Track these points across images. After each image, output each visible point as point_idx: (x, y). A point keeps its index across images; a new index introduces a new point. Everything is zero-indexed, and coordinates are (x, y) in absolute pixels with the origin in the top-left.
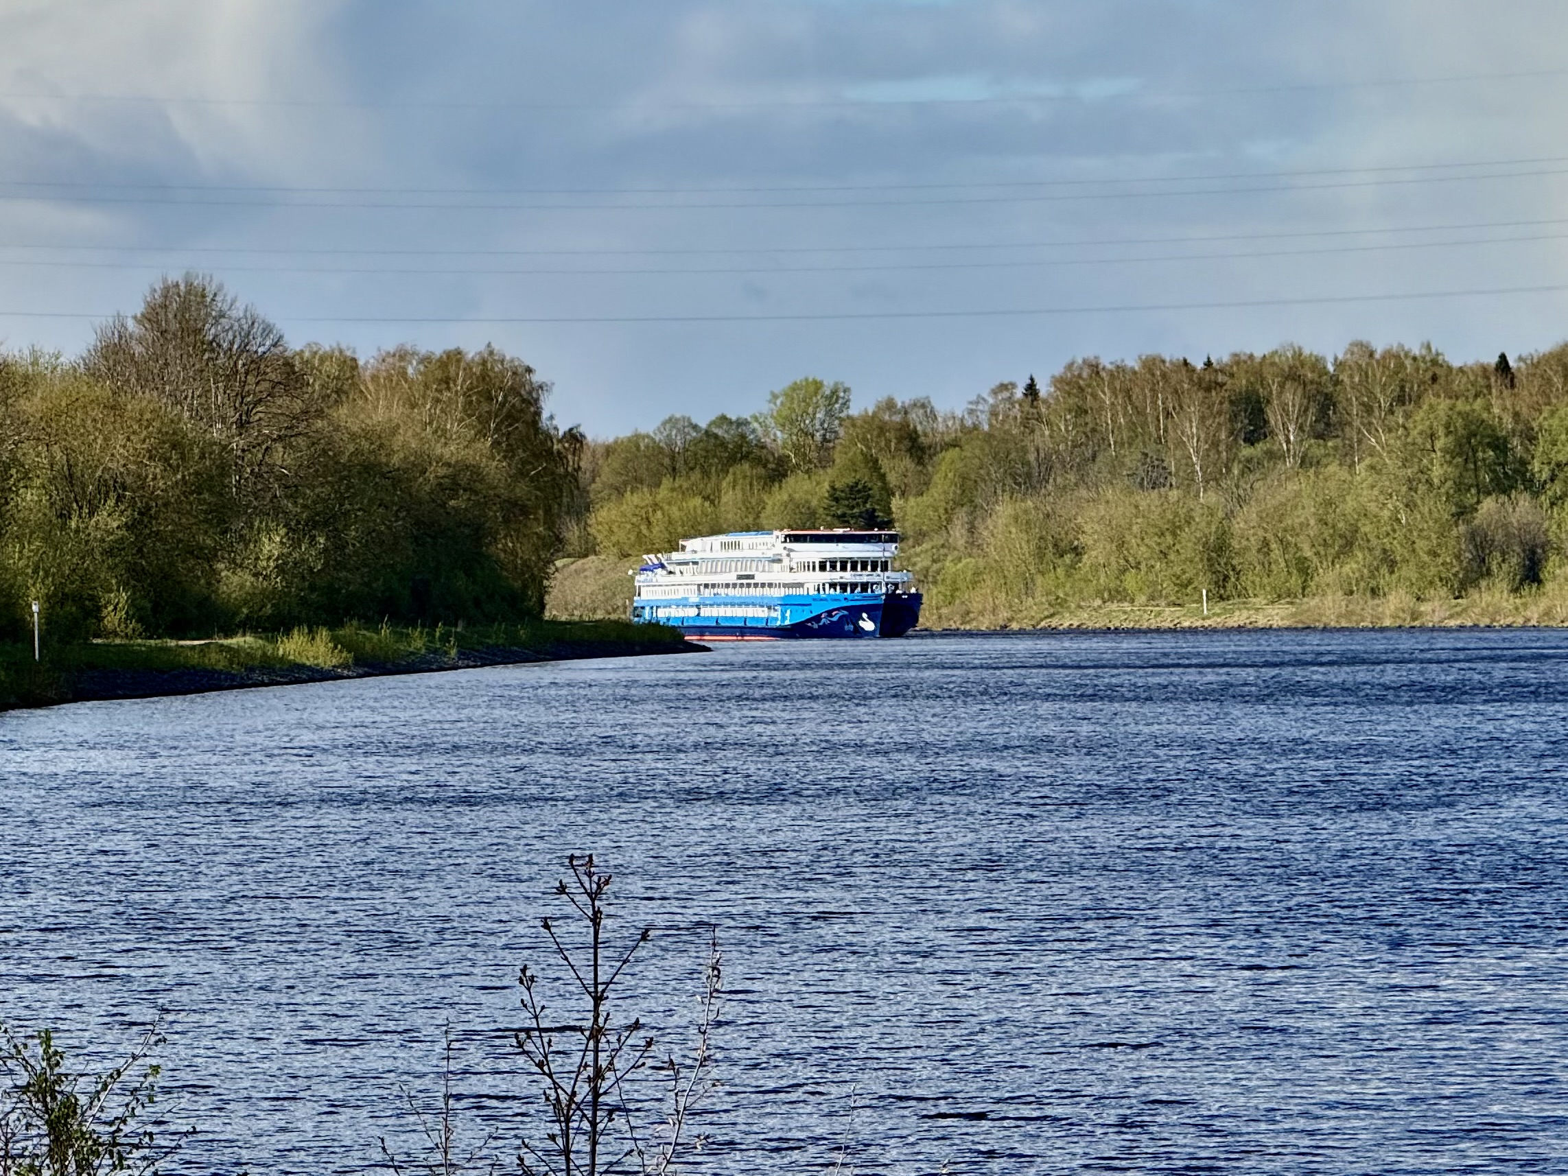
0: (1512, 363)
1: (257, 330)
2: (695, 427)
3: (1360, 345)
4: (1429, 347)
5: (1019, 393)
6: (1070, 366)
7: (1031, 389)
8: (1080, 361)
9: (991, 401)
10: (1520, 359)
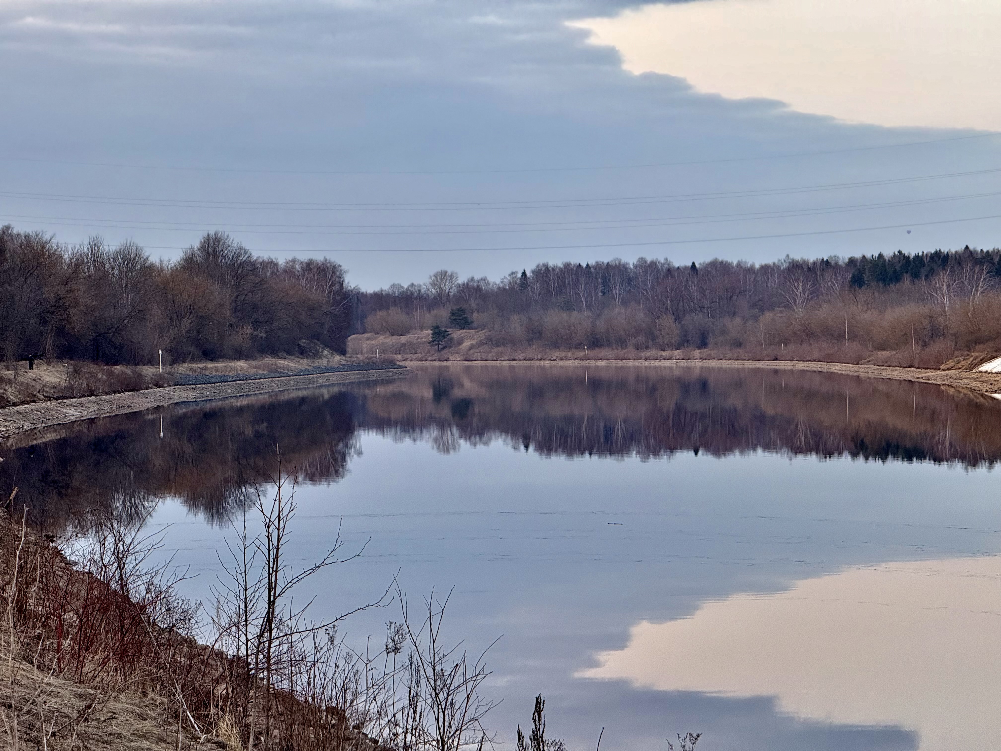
0: (697, 266)
1: (242, 252)
2: (403, 287)
3: (642, 258)
4: (667, 261)
5: (519, 275)
6: (538, 266)
7: (524, 274)
8: (541, 264)
9: (509, 278)
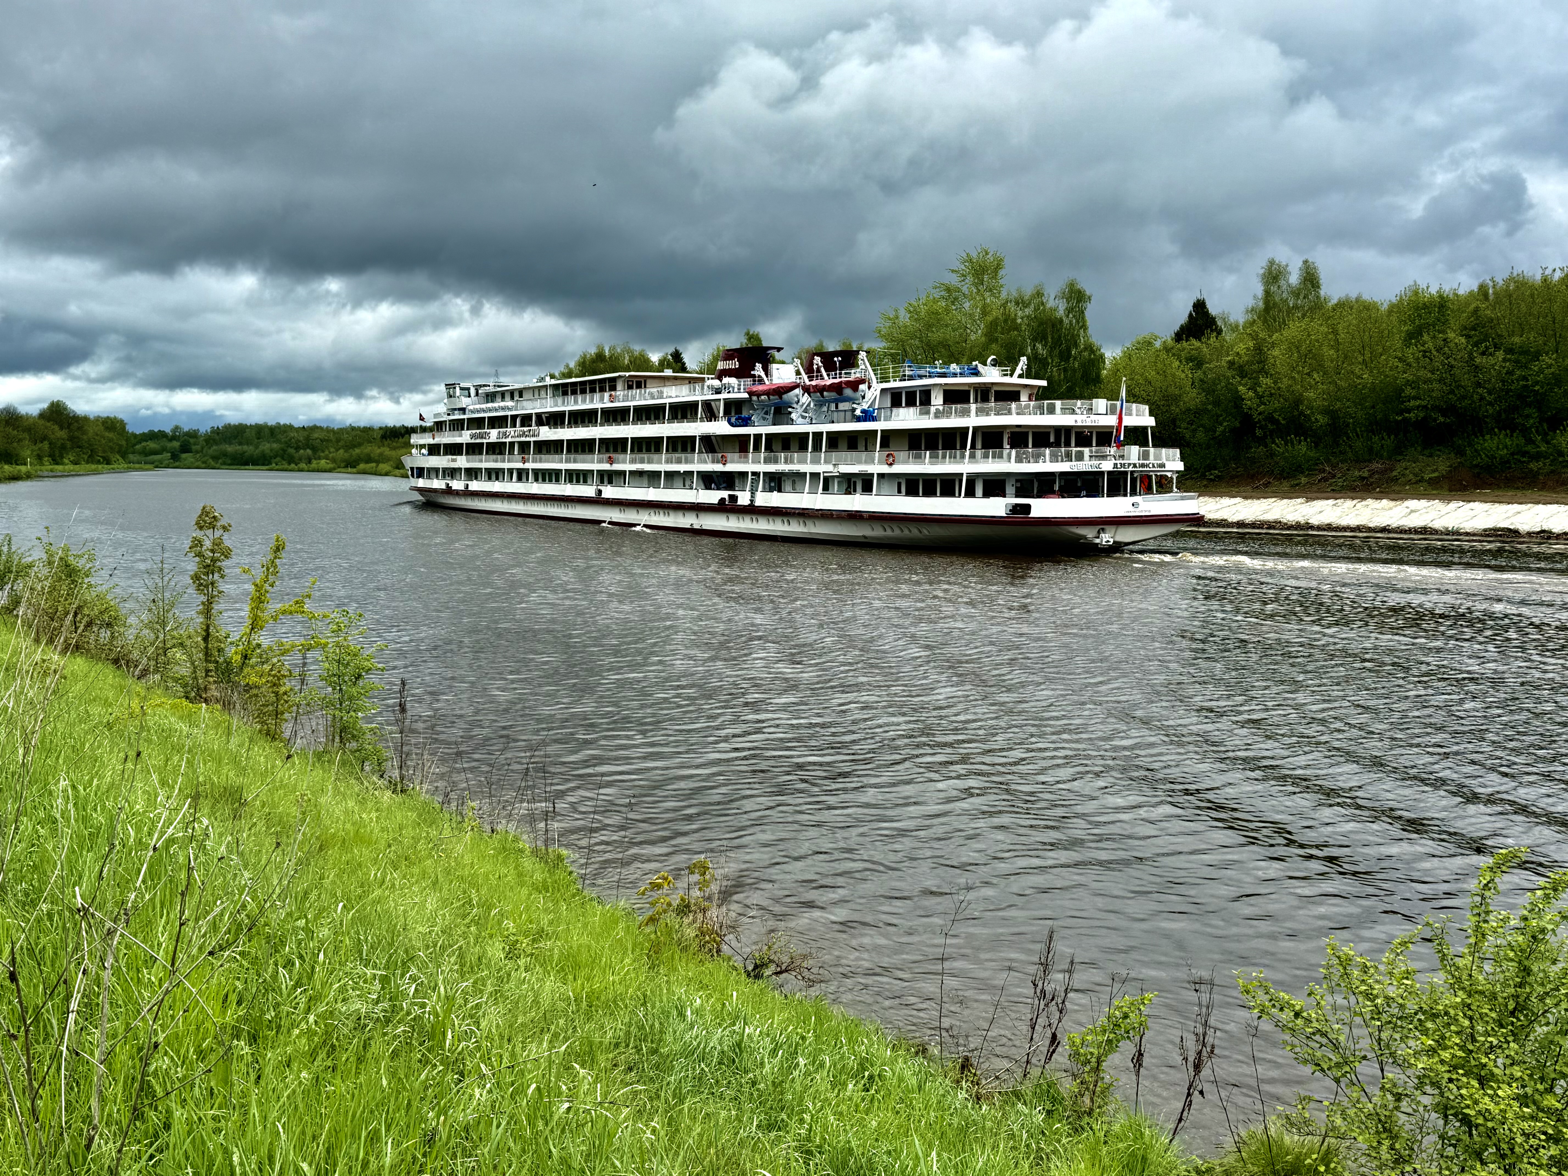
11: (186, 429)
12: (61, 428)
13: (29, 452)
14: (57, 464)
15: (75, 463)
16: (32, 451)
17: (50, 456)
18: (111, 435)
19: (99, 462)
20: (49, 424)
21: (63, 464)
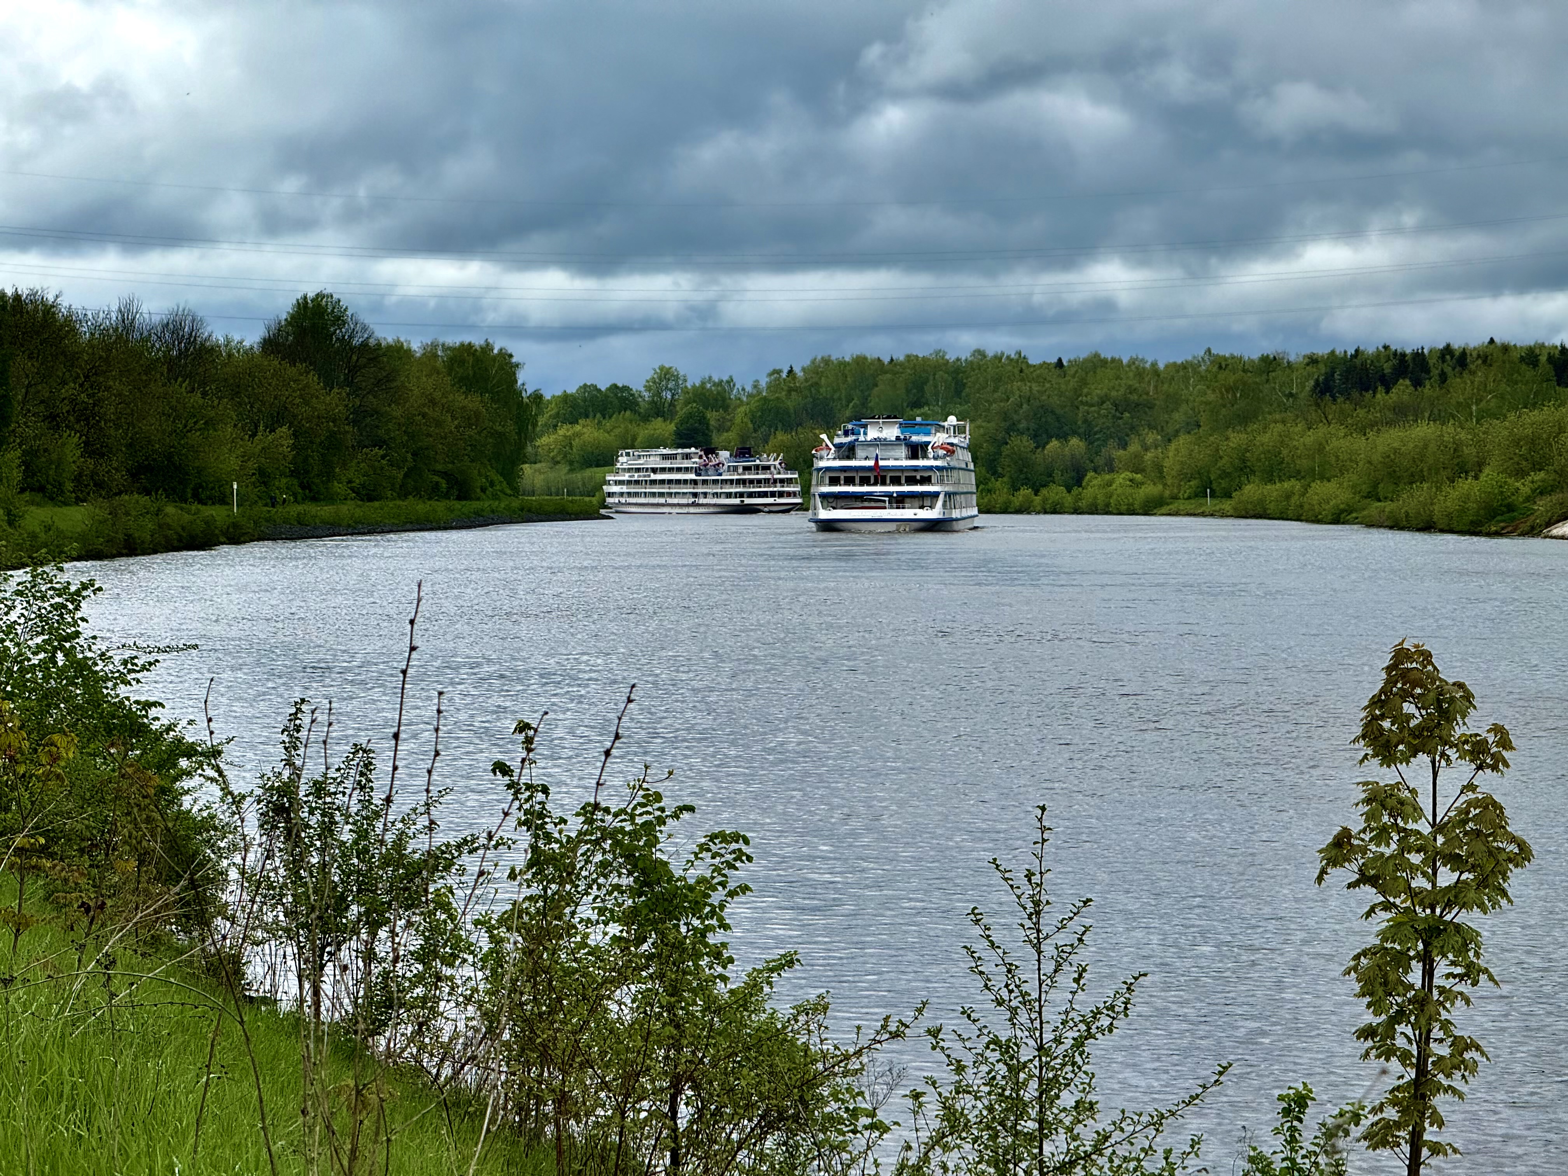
0: (1065, 363)
1: (358, 328)
2: (598, 390)
3: (980, 351)
4: (1020, 354)
5: (784, 375)
6: (813, 361)
7: (791, 371)
8: (819, 357)
10: (1070, 361)
11: (693, 380)
12: (329, 385)
13: (233, 463)
14: (315, 499)
15: (368, 494)
16: (245, 458)
17: (294, 474)
18: (473, 402)
19: (434, 492)
20: (292, 371)
21: (331, 499)
